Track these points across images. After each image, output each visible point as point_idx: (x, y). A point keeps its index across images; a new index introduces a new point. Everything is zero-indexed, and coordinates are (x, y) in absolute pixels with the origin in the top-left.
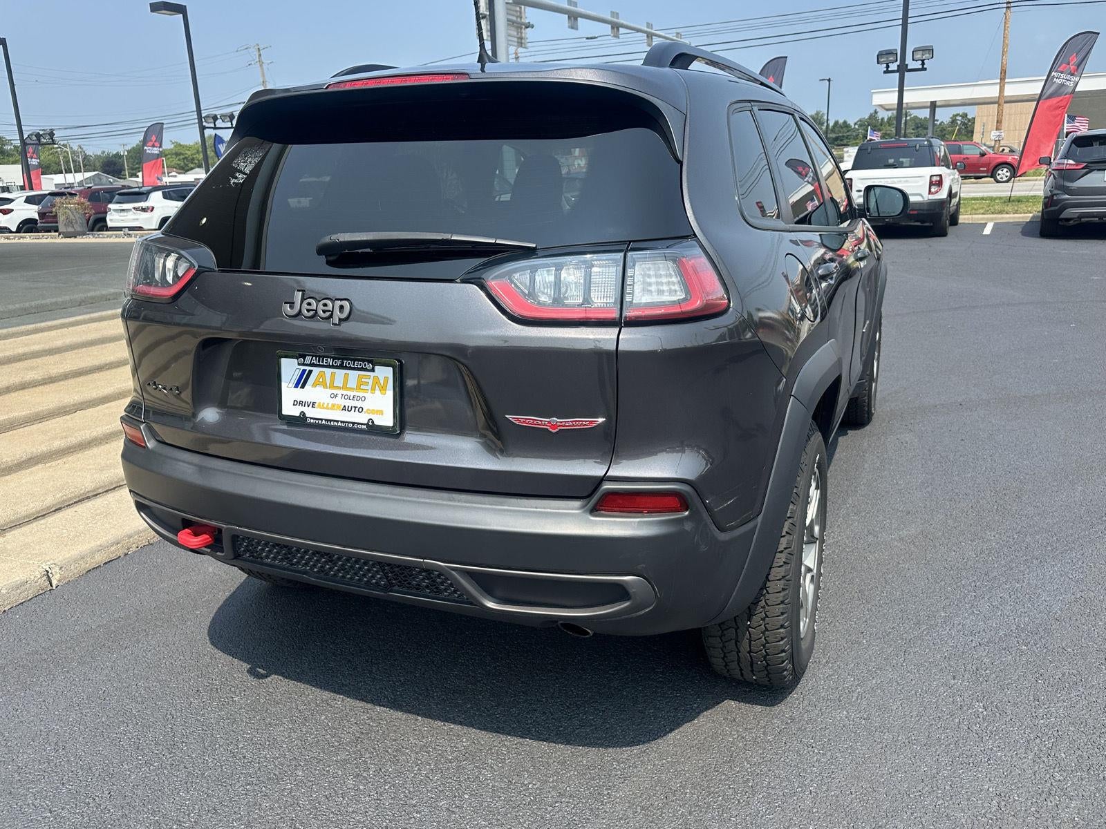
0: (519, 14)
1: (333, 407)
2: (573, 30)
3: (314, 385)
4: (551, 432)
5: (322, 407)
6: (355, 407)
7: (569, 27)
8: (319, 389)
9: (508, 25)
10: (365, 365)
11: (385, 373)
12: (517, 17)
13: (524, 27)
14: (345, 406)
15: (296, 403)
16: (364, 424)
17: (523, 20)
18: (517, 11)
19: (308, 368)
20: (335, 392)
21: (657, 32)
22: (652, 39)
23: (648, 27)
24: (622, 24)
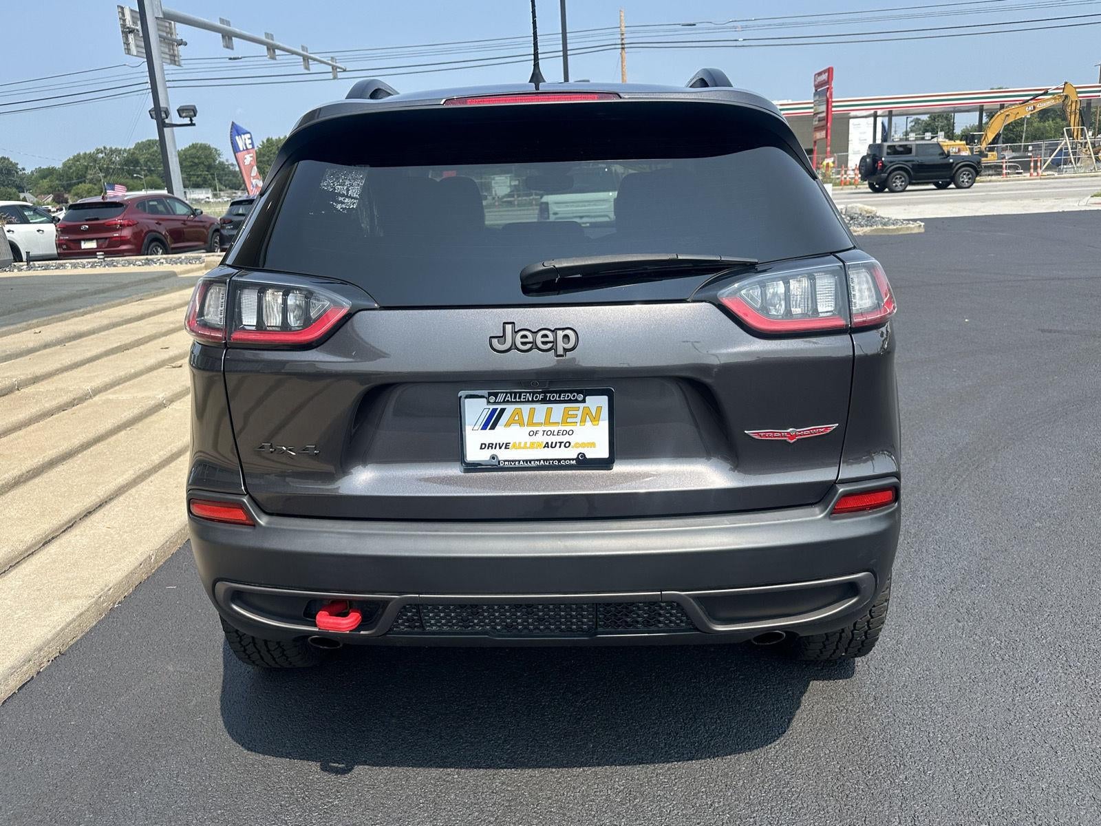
0: (168, 29)
1: (533, 446)
2: (227, 50)
3: (508, 425)
4: (790, 443)
5: (518, 446)
6: (561, 443)
7: (224, 47)
8: (515, 428)
9: (161, 41)
10: (574, 396)
11: (599, 403)
12: (167, 33)
13: (176, 44)
14: (547, 443)
15: (483, 446)
16: (573, 460)
17: (174, 37)
18: (166, 27)
19: (499, 407)
20: (535, 429)
21: (312, 55)
22: (308, 62)
23: (303, 50)
24: (279, 45)
